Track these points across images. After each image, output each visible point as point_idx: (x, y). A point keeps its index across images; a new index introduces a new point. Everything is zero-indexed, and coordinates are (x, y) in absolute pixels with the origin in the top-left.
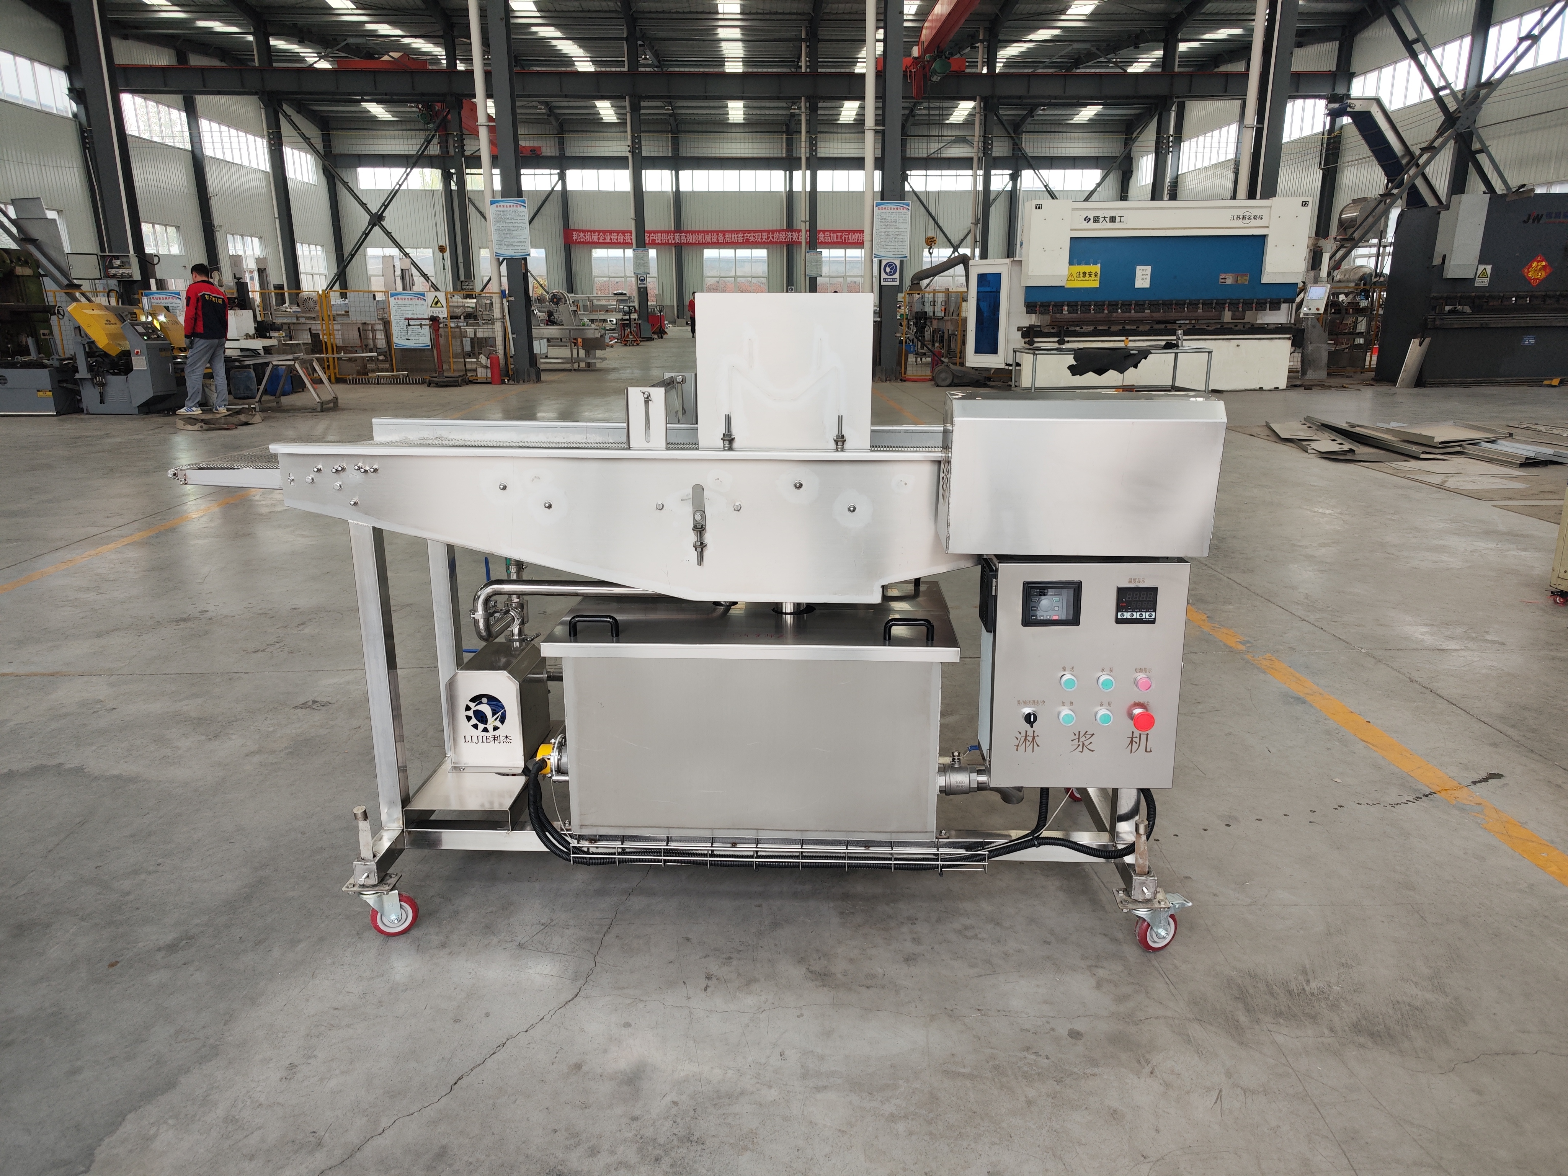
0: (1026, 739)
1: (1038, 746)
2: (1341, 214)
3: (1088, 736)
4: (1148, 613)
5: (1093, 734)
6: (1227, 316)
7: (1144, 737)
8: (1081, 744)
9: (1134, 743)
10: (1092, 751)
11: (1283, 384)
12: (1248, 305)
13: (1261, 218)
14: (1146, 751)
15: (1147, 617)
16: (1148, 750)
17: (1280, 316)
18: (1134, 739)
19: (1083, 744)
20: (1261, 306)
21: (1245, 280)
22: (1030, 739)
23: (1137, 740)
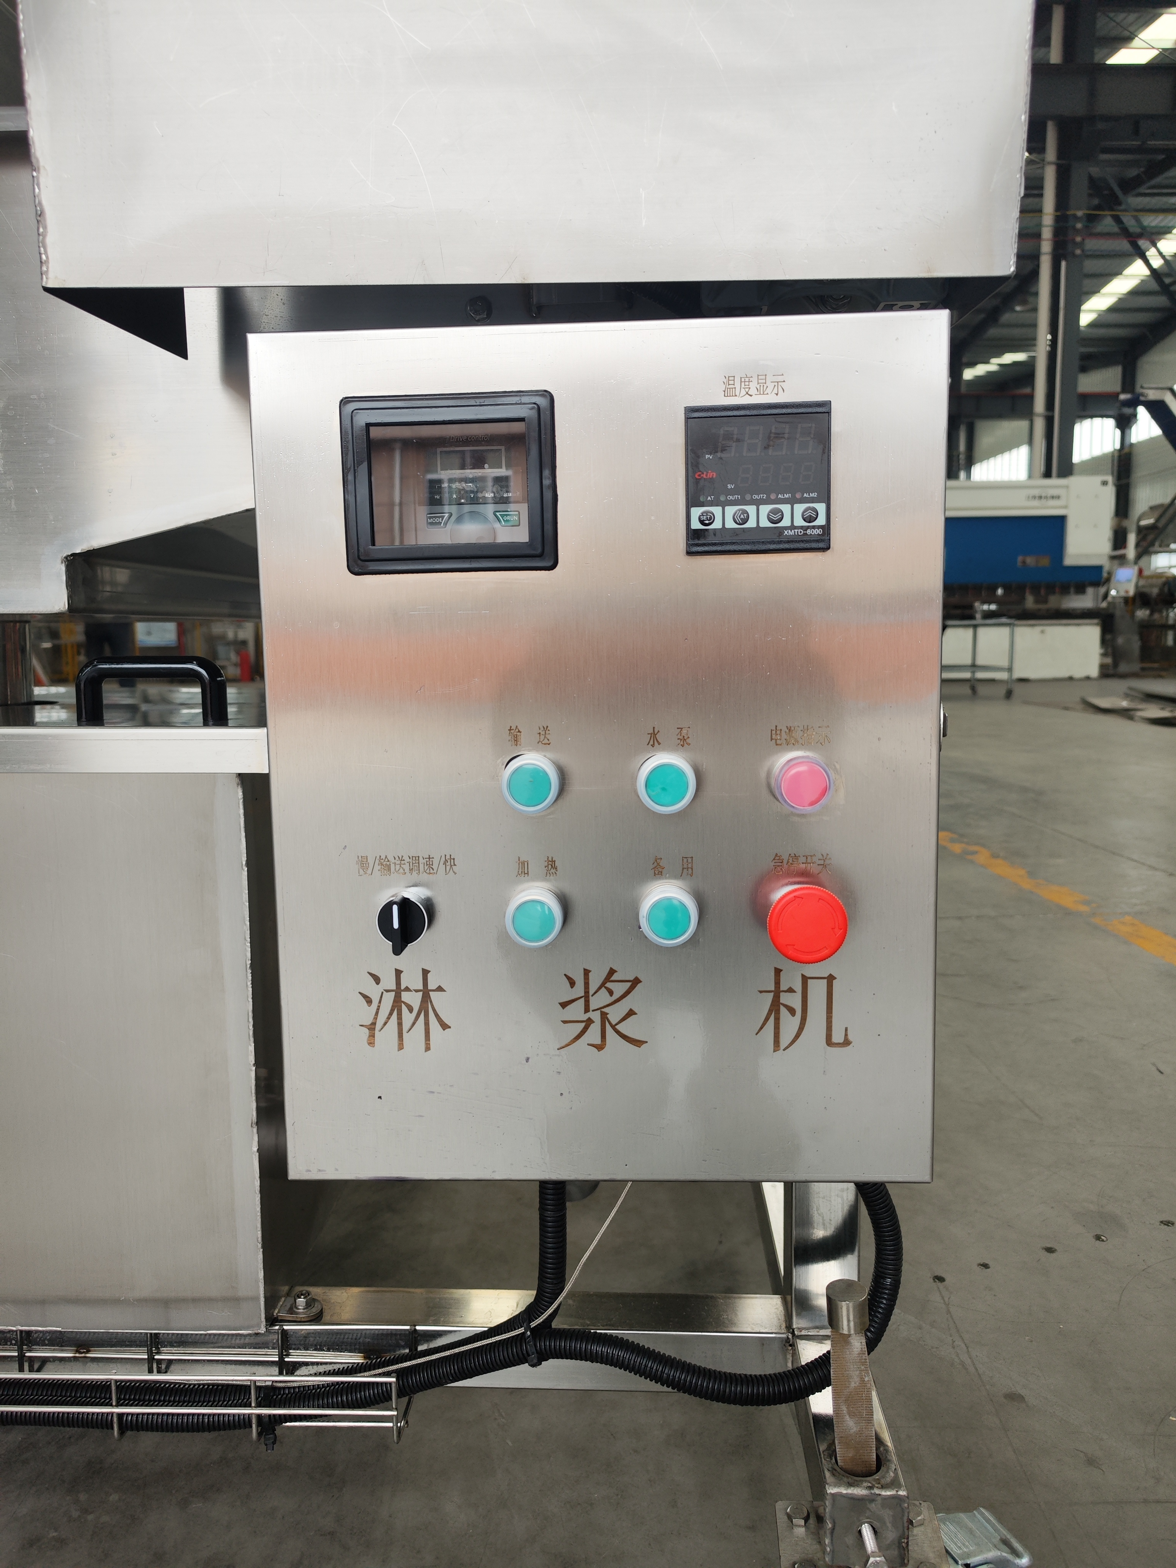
0: (398, 1002)
1: (444, 1026)
2: (1139, 520)
3: (619, 989)
4: (799, 508)
5: (636, 982)
6: (1030, 602)
7: (817, 991)
8: (596, 1017)
9: (783, 1011)
10: (638, 1043)
11: (1094, 672)
12: (1051, 588)
13: (1058, 497)
14: (829, 1042)
15: (799, 522)
16: (837, 1037)
17: (1086, 601)
18: (785, 998)
19: (604, 1016)
20: (1065, 590)
21: (1045, 562)
22: (414, 999)
23: (795, 1001)
